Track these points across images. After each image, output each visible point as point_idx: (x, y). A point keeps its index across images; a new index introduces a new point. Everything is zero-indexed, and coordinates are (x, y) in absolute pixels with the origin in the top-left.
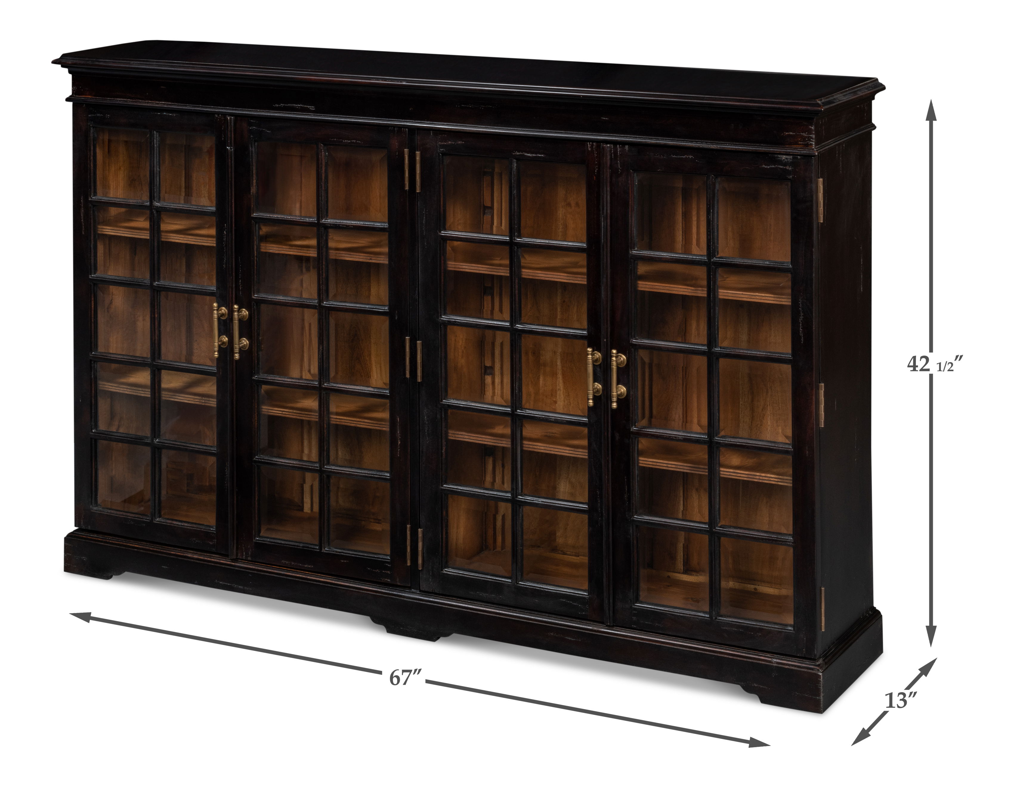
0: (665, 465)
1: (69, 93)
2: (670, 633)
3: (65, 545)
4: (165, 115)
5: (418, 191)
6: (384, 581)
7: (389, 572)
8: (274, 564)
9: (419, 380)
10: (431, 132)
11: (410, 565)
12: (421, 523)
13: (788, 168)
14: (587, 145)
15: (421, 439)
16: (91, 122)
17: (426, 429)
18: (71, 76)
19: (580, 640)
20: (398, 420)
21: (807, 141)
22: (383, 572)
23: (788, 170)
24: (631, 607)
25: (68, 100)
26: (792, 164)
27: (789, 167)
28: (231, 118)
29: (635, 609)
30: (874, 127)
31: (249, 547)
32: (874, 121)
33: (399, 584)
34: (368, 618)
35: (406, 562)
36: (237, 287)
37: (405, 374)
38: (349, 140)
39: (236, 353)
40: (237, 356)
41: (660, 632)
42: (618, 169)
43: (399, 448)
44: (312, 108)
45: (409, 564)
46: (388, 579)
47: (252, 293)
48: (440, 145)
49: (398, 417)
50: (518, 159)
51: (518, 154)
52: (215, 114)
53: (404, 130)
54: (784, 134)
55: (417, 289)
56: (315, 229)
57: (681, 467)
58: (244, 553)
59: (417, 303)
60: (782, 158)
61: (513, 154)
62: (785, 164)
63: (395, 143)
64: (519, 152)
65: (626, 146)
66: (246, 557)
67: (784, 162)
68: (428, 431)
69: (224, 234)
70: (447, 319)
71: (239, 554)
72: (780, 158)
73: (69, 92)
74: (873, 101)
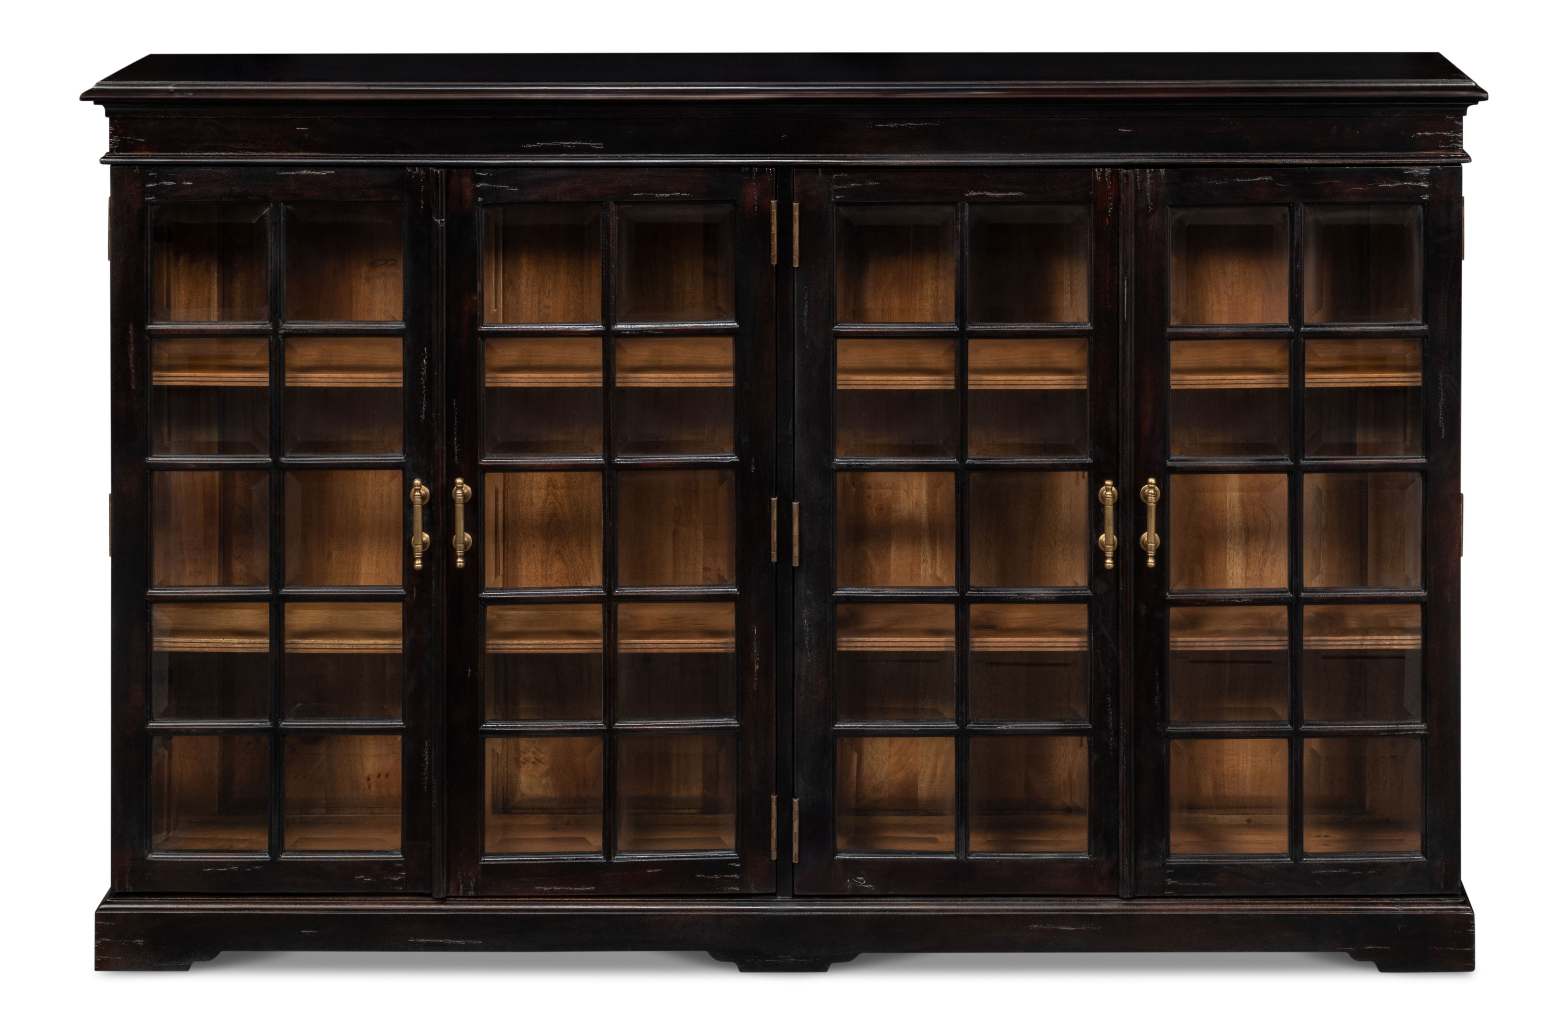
0: (1209, 644)
1: (104, 149)
2: (1228, 894)
3: (97, 925)
4: (305, 174)
5: (796, 265)
6: (727, 891)
7: (736, 876)
8: (520, 894)
9: (796, 563)
10: (819, 169)
11: (776, 860)
12: (796, 789)
13: (1422, 184)
14: (1095, 173)
15: (796, 656)
16: (151, 196)
17: (807, 639)
18: (108, 119)
19: (1083, 928)
20: (754, 632)
21: (1453, 142)
22: (726, 878)
23: (1423, 187)
24: (1164, 865)
25: (101, 161)
26: (1429, 178)
27: (1425, 183)
28: (441, 172)
29: (1170, 867)
31: (470, 874)
33: (754, 892)
34: (706, 953)
35: (770, 855)
36: (450, 449)
37: (770, 556)
38: (668, 193)
39: (459, 557)
40: (460, 562)
41: (1212, 895)
42: (1148, 205)
43: (757, 677)
44: (597, 146)
45: (774, 858)
46: (734, 887)
47: (479, 458)
48: (836, 190)
49: (755, 627)
50: (972, 202)
51: (974, 194)
52: (407, 167)
53: (769, 170)
54: (1416, 135)
55: (791, 420)
56: (600, 340)
57: (1236, 644)
58: (461, 886)
59: (791, 443)
60: (1413, 171)
61: (967, 195)
62: (1419, 179)
63: (752, 193)
64: (976, 191)
65: (1161, 170)
66: (465, 891)
67: (1417, 176)
68: (810, 642)
69: (423, 364)
70: (845, 463)
71: (452, 889)
72: (1409, 171)
73: (104, 147)
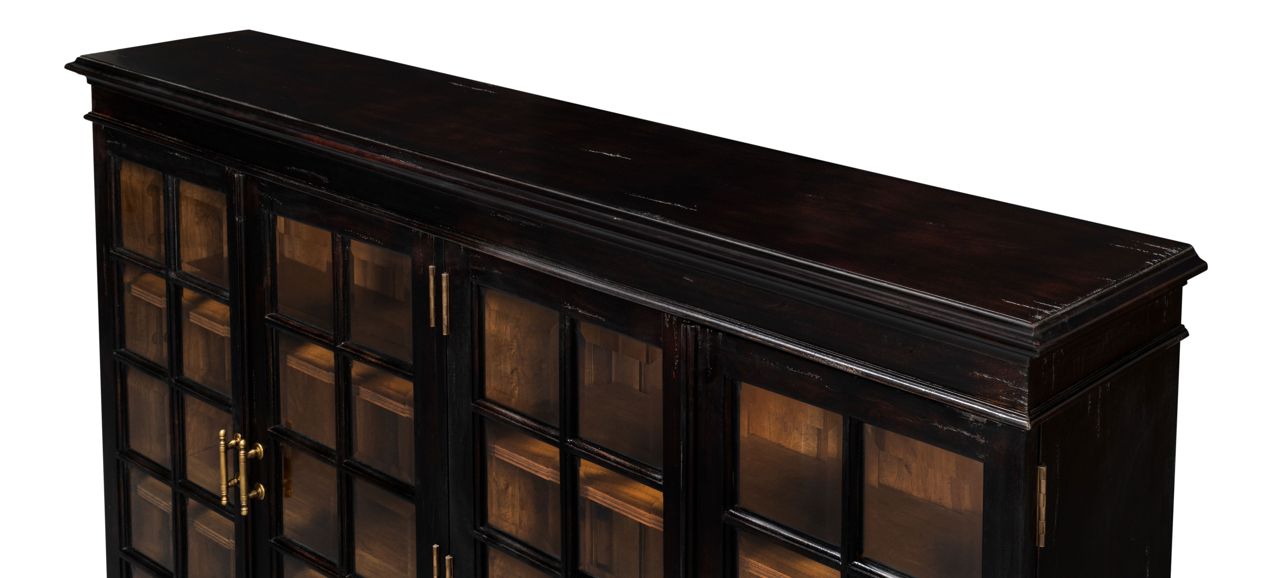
1: (89, 109)
4: (177, 156)
5: (444, 333)
10: (461, 247)
13: (978, 437)
14: (664, 318)
16: (110, 151)
18: (90, 86)
21: (1015, 397)
25: (87, 117)
26: (986, 433)
27: (981, 438)
28: (240, 176)
30: (1185, 333)
32: (1185, 321)
36: (251, 411)
38: (366, 236)
39: (244, 506)
40: (244, 511)
42: (708, 369)
44: (325, 180)
47: (268, 424)
48: (473, 270)
51: (570, 308)
53: (429, 236)
54: (973, 375)
60: (969, 418)
61: (564, 307)
62: (974, 431)
63: (419, 253)
64: (571, 305)
65: (719, 333)
67: (972, 426)
72: (965, 416)
74: (1184, 288)
